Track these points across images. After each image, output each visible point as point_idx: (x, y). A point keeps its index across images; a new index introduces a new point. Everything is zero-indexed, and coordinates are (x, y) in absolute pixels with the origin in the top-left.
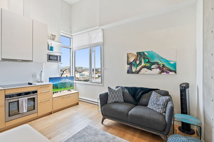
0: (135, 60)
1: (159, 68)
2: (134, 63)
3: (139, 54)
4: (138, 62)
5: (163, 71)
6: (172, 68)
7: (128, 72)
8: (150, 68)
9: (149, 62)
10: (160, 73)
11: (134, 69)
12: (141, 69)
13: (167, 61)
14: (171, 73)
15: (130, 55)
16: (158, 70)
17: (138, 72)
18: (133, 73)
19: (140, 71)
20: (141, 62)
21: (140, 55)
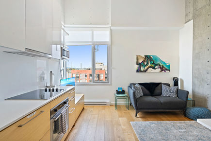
0: (143, 62)
1: (160, 68)
2: (142, 64)
3: (146, 56)
4: (145, 63)
5: (162, 70)
6: (167, 68)
7: (138, 71)
8: (154, 68)
9: (153, 63)
10: (161, 71)
11: (142, 69)
12: (148, 69)
13: (165, 63)
14: (167, 71)
15: (139, 57)
16: (159, 70)
17: (145, 71)
18: (141, 72)
19: (147, 70)
20: (148, 63)
21: (147, 58)
